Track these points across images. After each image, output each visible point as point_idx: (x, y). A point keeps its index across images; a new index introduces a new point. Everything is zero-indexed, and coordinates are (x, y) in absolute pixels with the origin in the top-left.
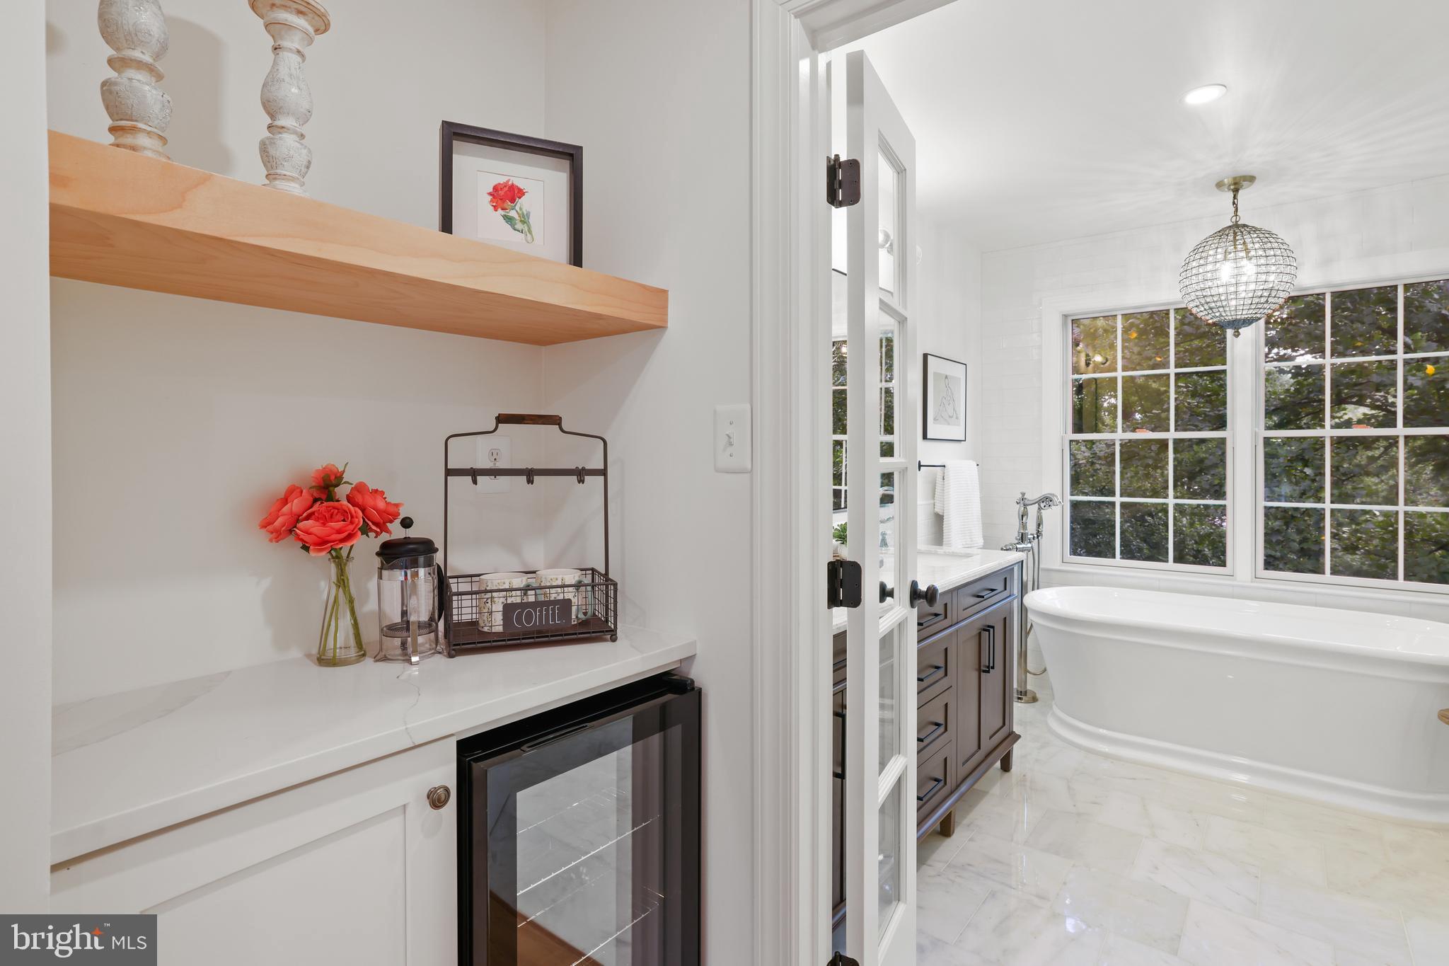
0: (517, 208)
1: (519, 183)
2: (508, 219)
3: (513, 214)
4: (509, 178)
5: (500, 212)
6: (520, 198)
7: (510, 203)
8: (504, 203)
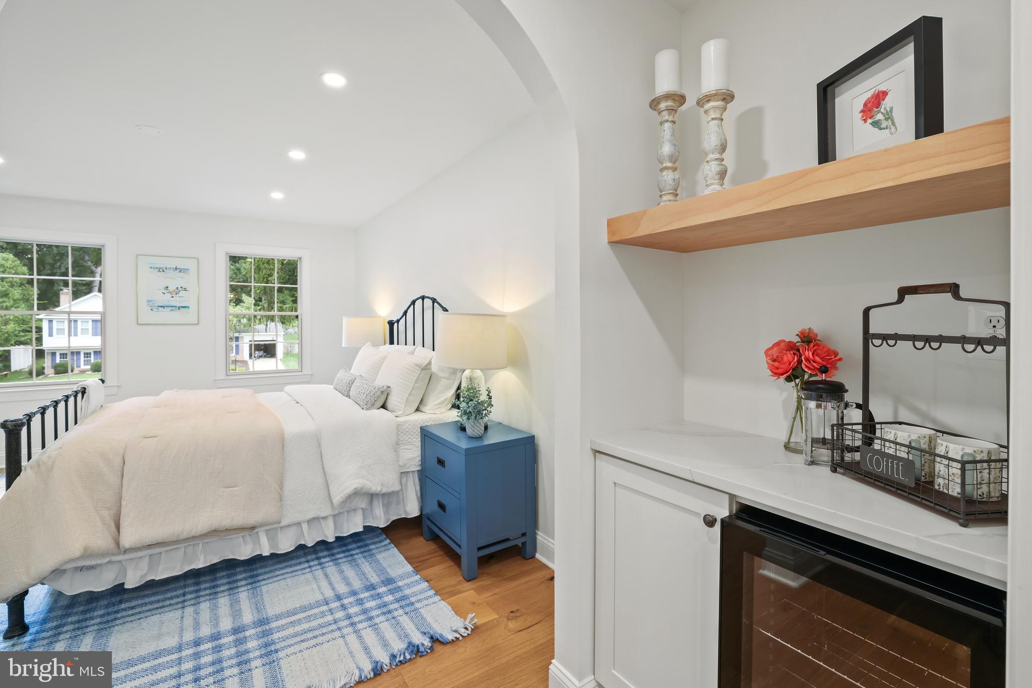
0: (882, 110)
1: (882, 88)
2: (876, 124)
3: (879, 117)
4: (875, 89)
5: (870, 121)
6: (884, 100)
7: (876, 110)
8: (871, 112)
